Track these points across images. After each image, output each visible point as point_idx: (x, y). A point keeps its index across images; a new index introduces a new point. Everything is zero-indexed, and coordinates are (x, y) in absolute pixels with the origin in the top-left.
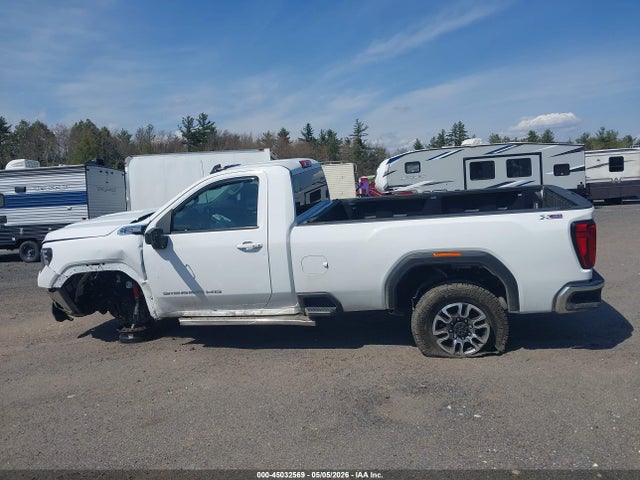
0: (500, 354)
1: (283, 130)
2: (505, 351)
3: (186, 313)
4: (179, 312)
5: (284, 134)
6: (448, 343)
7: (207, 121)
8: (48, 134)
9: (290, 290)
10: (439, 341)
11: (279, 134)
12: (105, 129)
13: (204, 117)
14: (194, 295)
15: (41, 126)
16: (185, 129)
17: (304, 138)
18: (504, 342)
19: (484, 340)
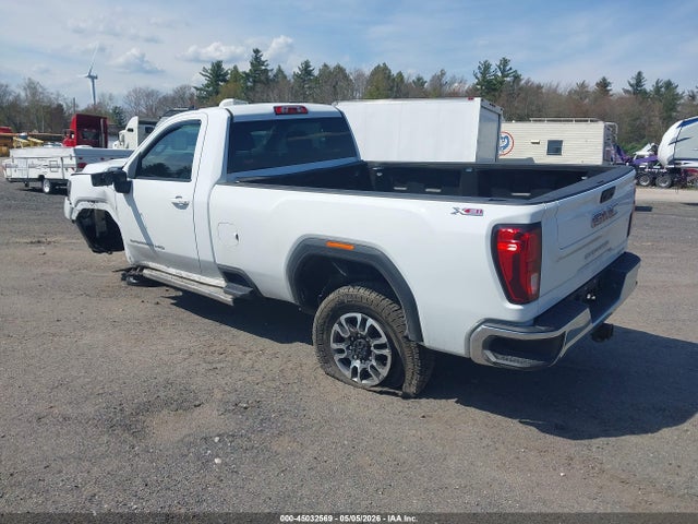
0: (406, 397)
1: (604, 79)
2: (418, 396)
3: (152, 264)
4: (145, 263)
5: (604, 85)
6: (346, 362)
7: (508, 68)
8: (346, 77)
9: (212, 260)
10: (337, 357)
11: (597, 84)
12: (400, 74)
13: (505, 62)
14: (147, 246)
15: (340, 70)
16: (479, 75)
17: (630, 88)
18: (414, 382)
19: (384, 372)
